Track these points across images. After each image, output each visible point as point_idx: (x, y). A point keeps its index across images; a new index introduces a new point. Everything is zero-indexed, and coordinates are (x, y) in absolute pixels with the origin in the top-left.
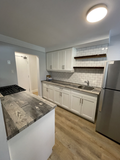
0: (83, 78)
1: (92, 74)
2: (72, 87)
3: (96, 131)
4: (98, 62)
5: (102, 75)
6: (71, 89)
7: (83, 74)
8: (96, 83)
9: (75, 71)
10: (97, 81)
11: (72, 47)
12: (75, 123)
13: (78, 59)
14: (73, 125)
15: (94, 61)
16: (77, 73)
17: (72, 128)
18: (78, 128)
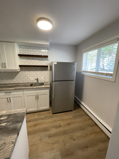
0: (31, 76)
1: (39, 72)
2: (24, 87)
3: (53, 114)
4: (43, 61)
5: (47, 72)
6: (23, 89)
7: (31, 72)
8: (43, 79)
9: (21, 70)
10: (44, 77)
11: (14, 42)
12: (36, 120)
13: (23, 57)
14: (35, 123)
15: (40, 60)
16: (23, 72)
17: (35, 125)
18: (41, 121)
